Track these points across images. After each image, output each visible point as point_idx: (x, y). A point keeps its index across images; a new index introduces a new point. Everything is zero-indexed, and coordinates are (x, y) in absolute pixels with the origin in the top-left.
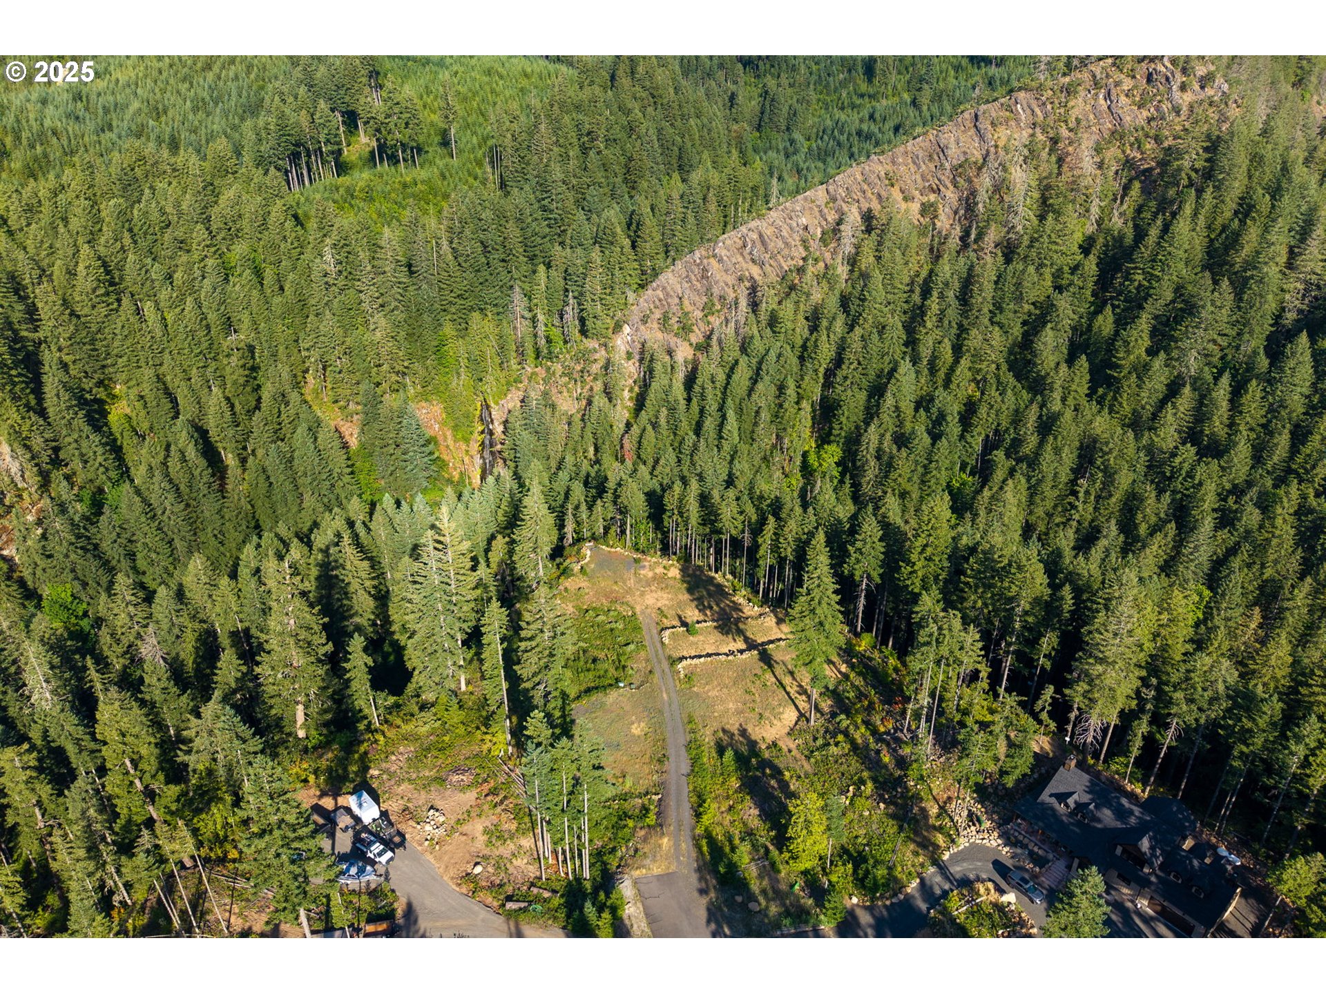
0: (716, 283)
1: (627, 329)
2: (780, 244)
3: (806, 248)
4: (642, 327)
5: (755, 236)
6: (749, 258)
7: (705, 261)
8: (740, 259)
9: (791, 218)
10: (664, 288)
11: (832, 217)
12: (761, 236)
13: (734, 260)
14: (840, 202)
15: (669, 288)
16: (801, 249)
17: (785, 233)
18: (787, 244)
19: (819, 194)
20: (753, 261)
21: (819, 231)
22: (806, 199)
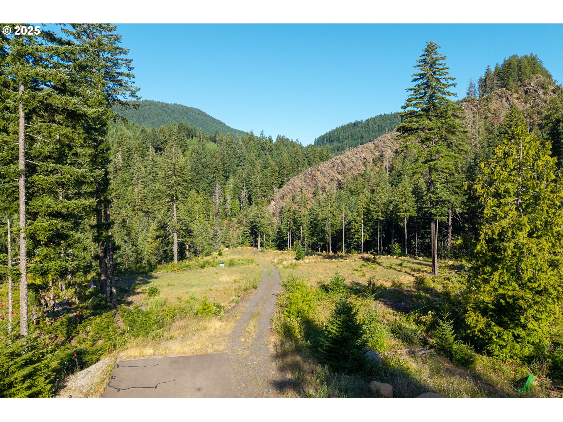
0: (320, 181)
1: (273, 203)
2: (352, 165)
3: (366, 166)
4: (281, 201)
5: (339, 162)
6: (336, 171)
7: (314, 172)
8: (332, 172)
9: (357, 154)
10: (293, 185)
11: (377, 154)
12: (342, 161)
13: (328, 172)
14: (381, 147)
15: (295, 185)
16: (363, 167)
17: (354, 160)
18: (355, 165)
19: (371, 145)
20: (339, 173)
21: (372, 160)
22: (363, 147)
